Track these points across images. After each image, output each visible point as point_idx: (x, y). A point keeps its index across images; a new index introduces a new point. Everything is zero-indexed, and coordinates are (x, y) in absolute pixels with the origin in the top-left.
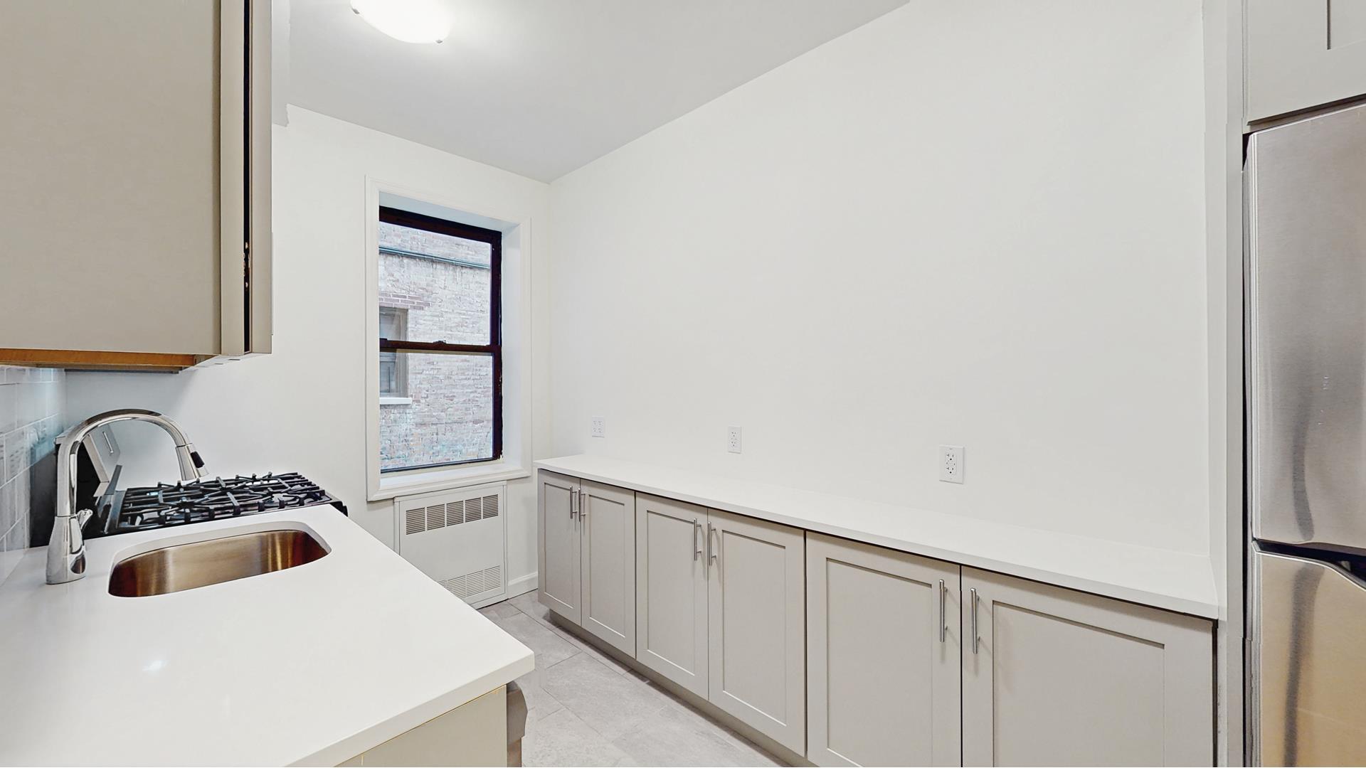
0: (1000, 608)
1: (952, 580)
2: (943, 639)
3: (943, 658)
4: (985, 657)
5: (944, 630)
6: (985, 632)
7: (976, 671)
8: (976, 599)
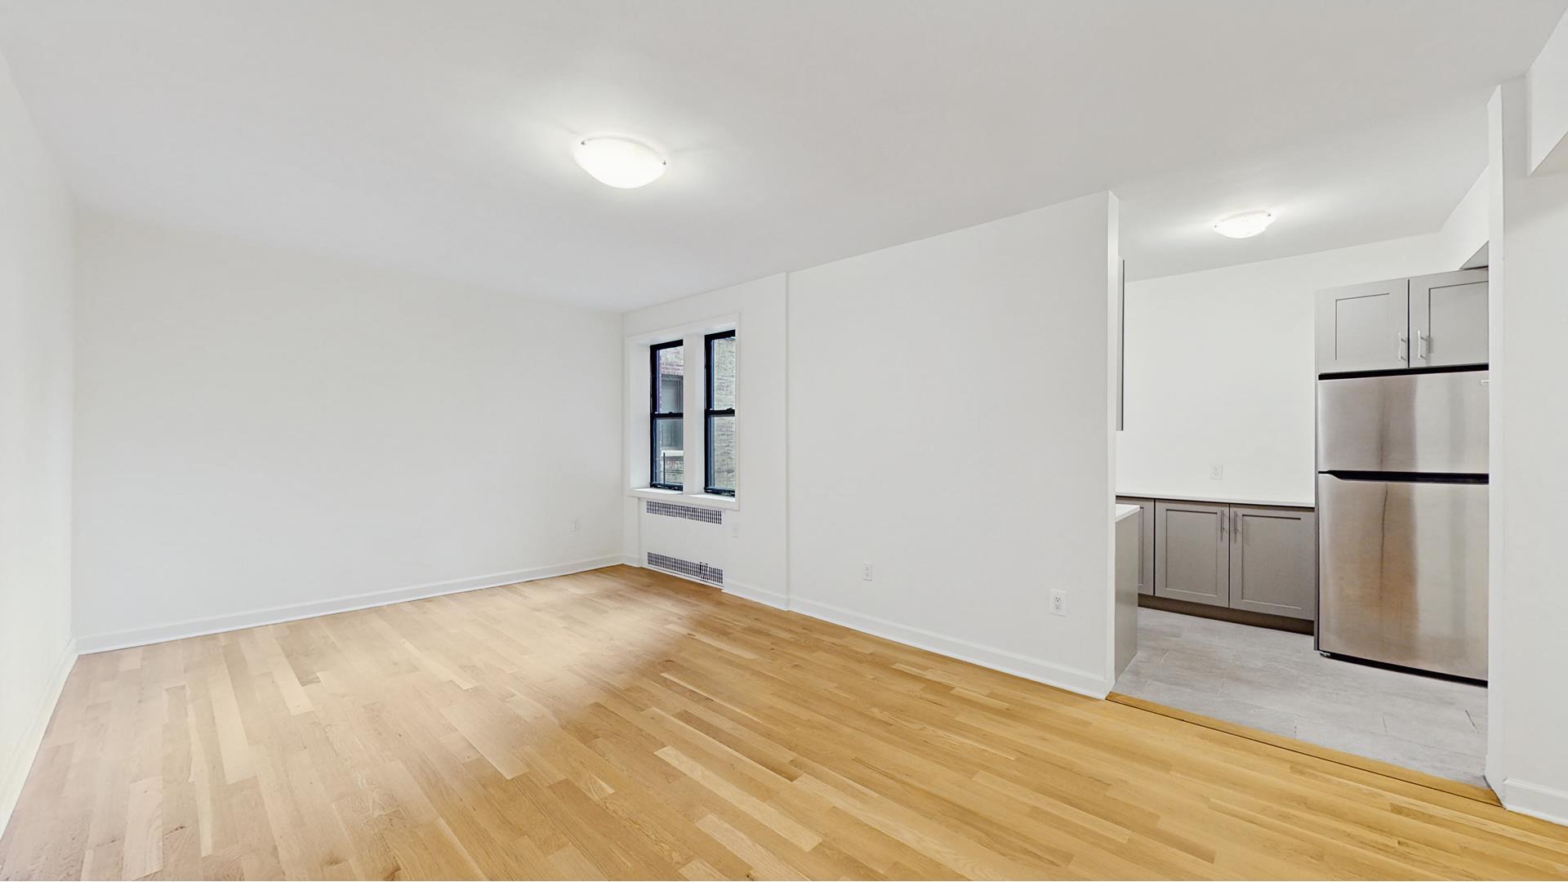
0: (1245, 517)
1: (1226, 510)
2: (1222, 532)
3: (1222, 539)
4: (1239, 537)
5: (1222, 529)
6: (1239, 528)
7: (1235, 541)
8: (1236, 515)
